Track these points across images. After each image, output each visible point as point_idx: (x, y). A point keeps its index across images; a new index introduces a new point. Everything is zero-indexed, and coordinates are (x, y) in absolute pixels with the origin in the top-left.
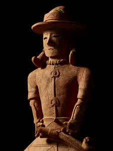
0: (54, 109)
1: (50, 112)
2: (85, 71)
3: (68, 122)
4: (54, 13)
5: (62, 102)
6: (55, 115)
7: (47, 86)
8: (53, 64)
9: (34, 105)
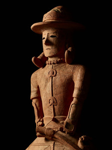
0: (52, 109)
1: (49, 111)
2: (80, 70)
3: (65, 121)
4: (51, 13)
5: (59, 102)
6: (53, 114)
7: (46, 86)
8: (51, 64)
9: (36, 105)
